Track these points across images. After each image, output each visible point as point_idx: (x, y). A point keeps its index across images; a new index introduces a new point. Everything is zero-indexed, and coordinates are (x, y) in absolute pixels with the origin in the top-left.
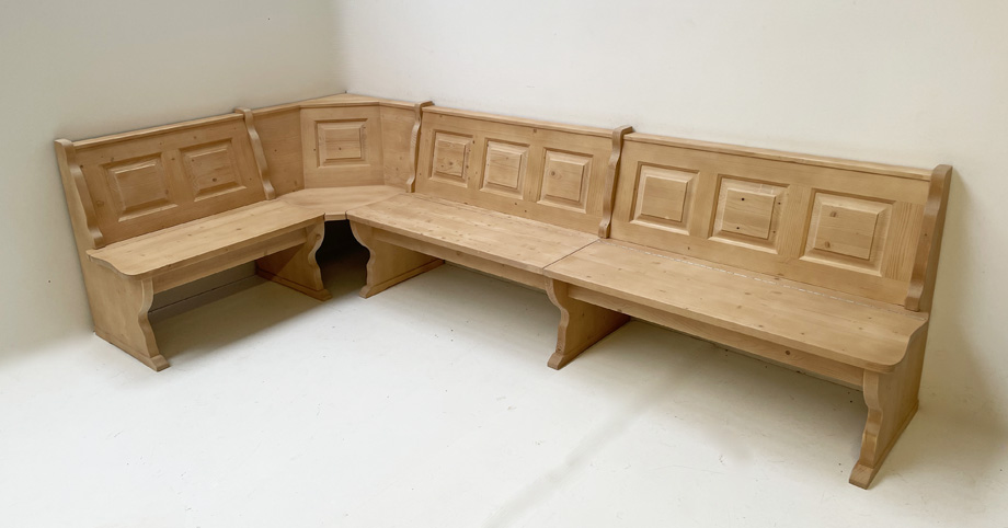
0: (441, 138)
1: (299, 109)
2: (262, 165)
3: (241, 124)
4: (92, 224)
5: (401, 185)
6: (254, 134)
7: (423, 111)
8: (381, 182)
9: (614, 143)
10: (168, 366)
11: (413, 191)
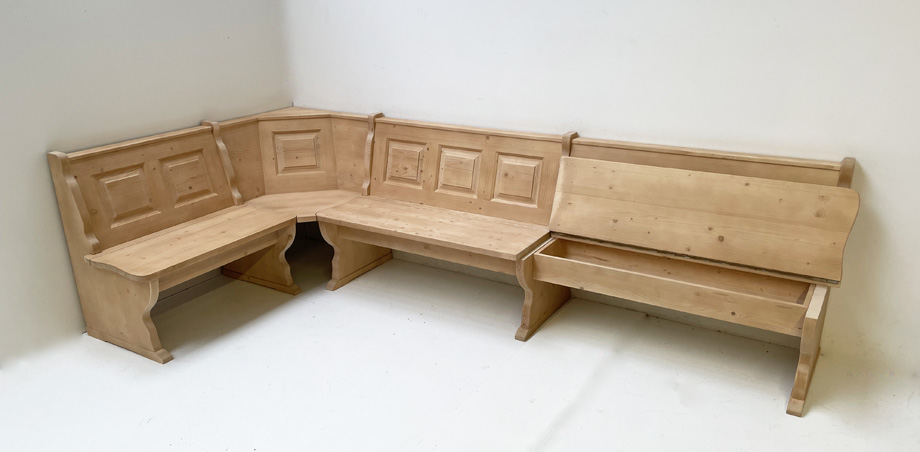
0: (394, 146)
1: (258, 121)
2: (229, 174)
3: (210, 135)
4: (89, 231)
5: (357, 189)
6: (221, 145)
7: (375, 122)
8: (336, 187)
9: (564, 148)
10: (171, 358)
11: (369, 194)
